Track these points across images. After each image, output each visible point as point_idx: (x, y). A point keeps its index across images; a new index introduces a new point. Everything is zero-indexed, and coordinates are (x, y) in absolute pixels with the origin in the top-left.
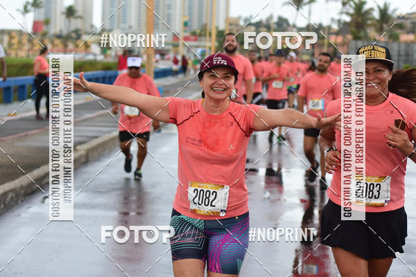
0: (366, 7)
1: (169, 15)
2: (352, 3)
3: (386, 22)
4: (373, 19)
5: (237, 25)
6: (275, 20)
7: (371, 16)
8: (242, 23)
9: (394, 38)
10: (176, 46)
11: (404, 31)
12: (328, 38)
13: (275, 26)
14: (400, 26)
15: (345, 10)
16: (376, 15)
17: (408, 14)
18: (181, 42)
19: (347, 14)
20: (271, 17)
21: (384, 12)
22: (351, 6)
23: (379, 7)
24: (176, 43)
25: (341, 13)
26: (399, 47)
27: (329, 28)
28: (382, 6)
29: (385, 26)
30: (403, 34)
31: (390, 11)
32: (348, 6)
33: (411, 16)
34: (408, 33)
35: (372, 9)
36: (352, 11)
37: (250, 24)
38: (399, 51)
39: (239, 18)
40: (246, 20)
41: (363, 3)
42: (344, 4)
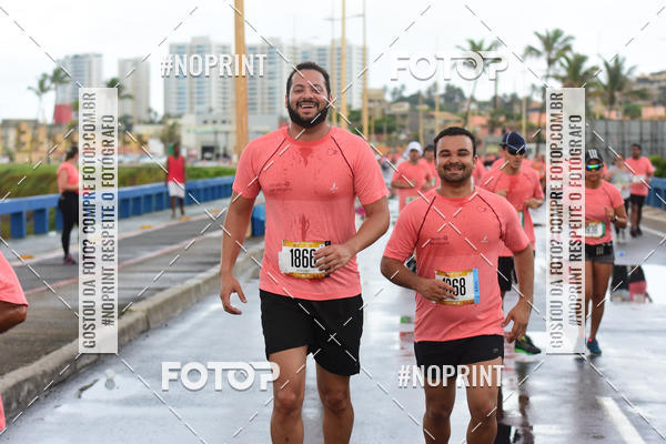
0: (586, 66)
1: (271, 88)
2: (563, 60)
3: (620, 89)
4: (598, 84)
5: (381, 101)
6: (442, 90)
7: (595, 80)
8: (388, 98)
9: (633, 113)
11: (648, 102)
12: (527, 118)
13: (442, 101)
14: (642, 95)
15: (551, 73)
16: (603, 77)
17: (653, 74)
19: (557, 77)
20: (435, 85)
21: (615, 73)
22: (562, 65)
23: (606, 65)
25: (547, 77)
26: (641, 128)
27: (528, 100)
28: (611, 63)
29: (617, 94)
30: (647, 106)
31: (624, 72)
32: (557, 65)
33: (658, 78)
34: (654, 104)
35: (595, 69)
36: (563, 73)
37: (402, 99)
38: (641, 134)
39: (385, 90)
40: (395, 92)
41: (580, 60)
42: (550, 62)
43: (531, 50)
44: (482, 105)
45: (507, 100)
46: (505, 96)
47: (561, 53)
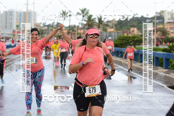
0: (92, 18)
1: (11, 22)
2: (87, 16)
3: (101, 24)
5: (40, 26)
6: (56, 24)
7: (95, 21)
8: (42, 25)
9: (105, 30)
10: (14, 35)
12: (77, 31)
13: (56, 26)
14: (107, 25)
15: (84, 19)
16: (97, 21)
18: (16, 34)
19: (85, 20)
20: (54, 23)
21: (100, 20)
22: (86, 17)
23: (98, 17)
24: (14, 34)
25: (83, 20)
26: (106, 34)
27: (78, 27)
28: (99, 17)
30: (109, 28)
31: (102, 19)
32: (85, 17)
33: (112, 21)
34: (111, 28)
35: (95, 18)
36: (87, 19)
37: (45, 26)
38: (106, 36)
39: (41, 23)
40: (43, 24)
41: (91, 16)
42: (83, 16)
43: (78, 13)
44: (66, 28)
45: (73, 26)
46: (72, 25)
47: (86, 14)
